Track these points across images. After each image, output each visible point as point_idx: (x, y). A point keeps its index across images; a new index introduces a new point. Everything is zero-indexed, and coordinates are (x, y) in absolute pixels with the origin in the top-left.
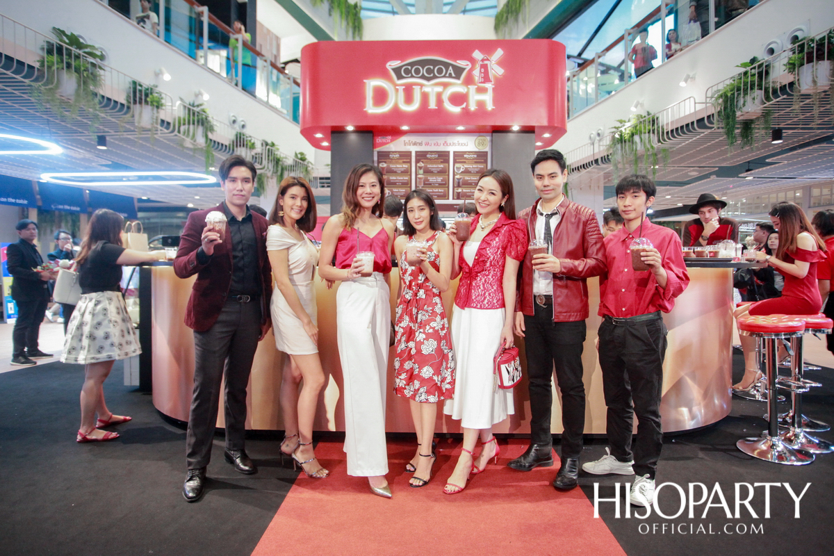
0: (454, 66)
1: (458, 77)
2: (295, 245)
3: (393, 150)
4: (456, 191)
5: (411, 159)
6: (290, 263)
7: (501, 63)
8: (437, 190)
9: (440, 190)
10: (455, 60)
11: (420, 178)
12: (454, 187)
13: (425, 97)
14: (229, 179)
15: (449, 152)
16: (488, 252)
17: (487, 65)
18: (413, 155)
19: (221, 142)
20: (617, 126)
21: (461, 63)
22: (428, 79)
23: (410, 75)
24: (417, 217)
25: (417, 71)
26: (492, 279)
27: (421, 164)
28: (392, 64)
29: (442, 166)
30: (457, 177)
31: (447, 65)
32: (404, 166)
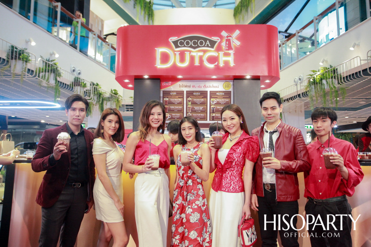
0: (210, 41)
1: (212, 47)
2: (111, 150)
3: (173, 90)
4: (211, 115)
5: (183, 96)
6: (107, 162)
7: (238, 38)
8: (200, 115)
9: (201, 115)
10: (211, 36)
11: (189, 107)
12: (210, 113)
13: (192, 58)
14: (71, 109)
15: (207, 91)
16: (234, 156)
17: (230, 39)
18: (185, 93)
19: (65, 83)
20: (311, 74)
21: (214, 38)
22: (194, 48)
23: (183, 46)
24: (187, 133)
25: (188, 43)
26: (235, 173)
27: (190, 99)
28: (172, 39)
29: (203, 100)
30: (212, 106)
31: (206, 40)
32: (179, 100)
